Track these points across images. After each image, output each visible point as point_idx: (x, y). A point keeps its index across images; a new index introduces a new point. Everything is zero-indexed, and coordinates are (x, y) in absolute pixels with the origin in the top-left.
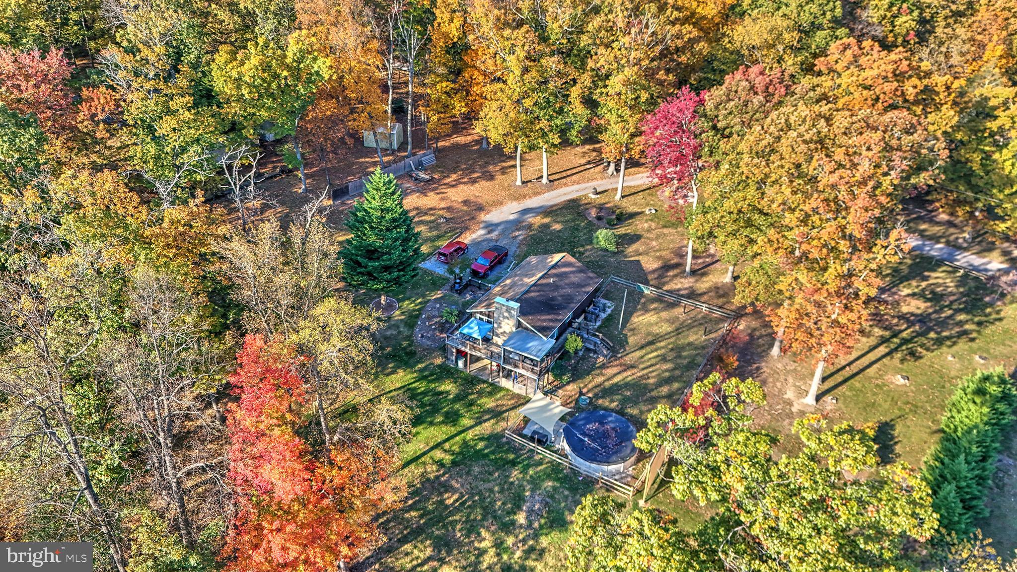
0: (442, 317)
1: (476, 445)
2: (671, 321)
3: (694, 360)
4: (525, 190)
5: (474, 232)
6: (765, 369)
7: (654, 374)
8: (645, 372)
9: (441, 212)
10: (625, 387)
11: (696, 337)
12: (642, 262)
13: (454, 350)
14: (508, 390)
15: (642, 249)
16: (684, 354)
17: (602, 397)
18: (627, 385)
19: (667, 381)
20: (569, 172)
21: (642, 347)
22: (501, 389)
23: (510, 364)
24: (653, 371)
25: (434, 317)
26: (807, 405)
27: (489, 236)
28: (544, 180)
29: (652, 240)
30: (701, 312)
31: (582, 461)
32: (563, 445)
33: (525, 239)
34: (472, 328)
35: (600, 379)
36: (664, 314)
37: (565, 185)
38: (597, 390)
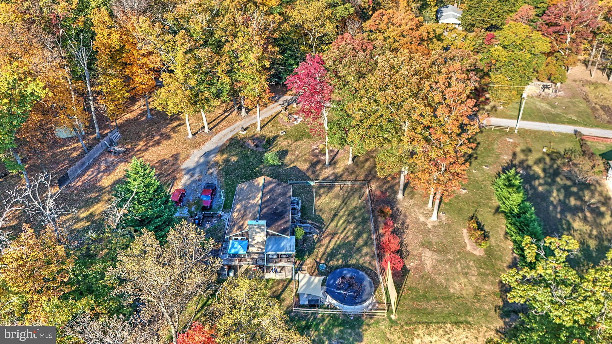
2: (337, 197)
3: (364, 217)
4: (198, 140)
5: (181, 179)
6: (401, 209)
7: (349, 233)
8: (344, 234)
10: (340, 248)
11: (355, 202)
12: (298, 166)
13: (226, 267)
14: (273, 279)
15: (293, 158)
16: (357, 215)
17: (331, 260)
18: (340, 247)
19: (358, 235)
20: (218, 121)
21: (332, 220)
22: (269, 280)
23: (272, 262)
24: (347, 232)
26: (434, 222)
27: (193, 178)
28: (206, 130)
29: (294, 151)
30: (348, 187)
31: (349, 307)
32: (330, 300)
33: (218, 173)
34: (236, 248)
35: (322, 249)
36: (330, 194)
37: (221, 130)
38: (325, 257)
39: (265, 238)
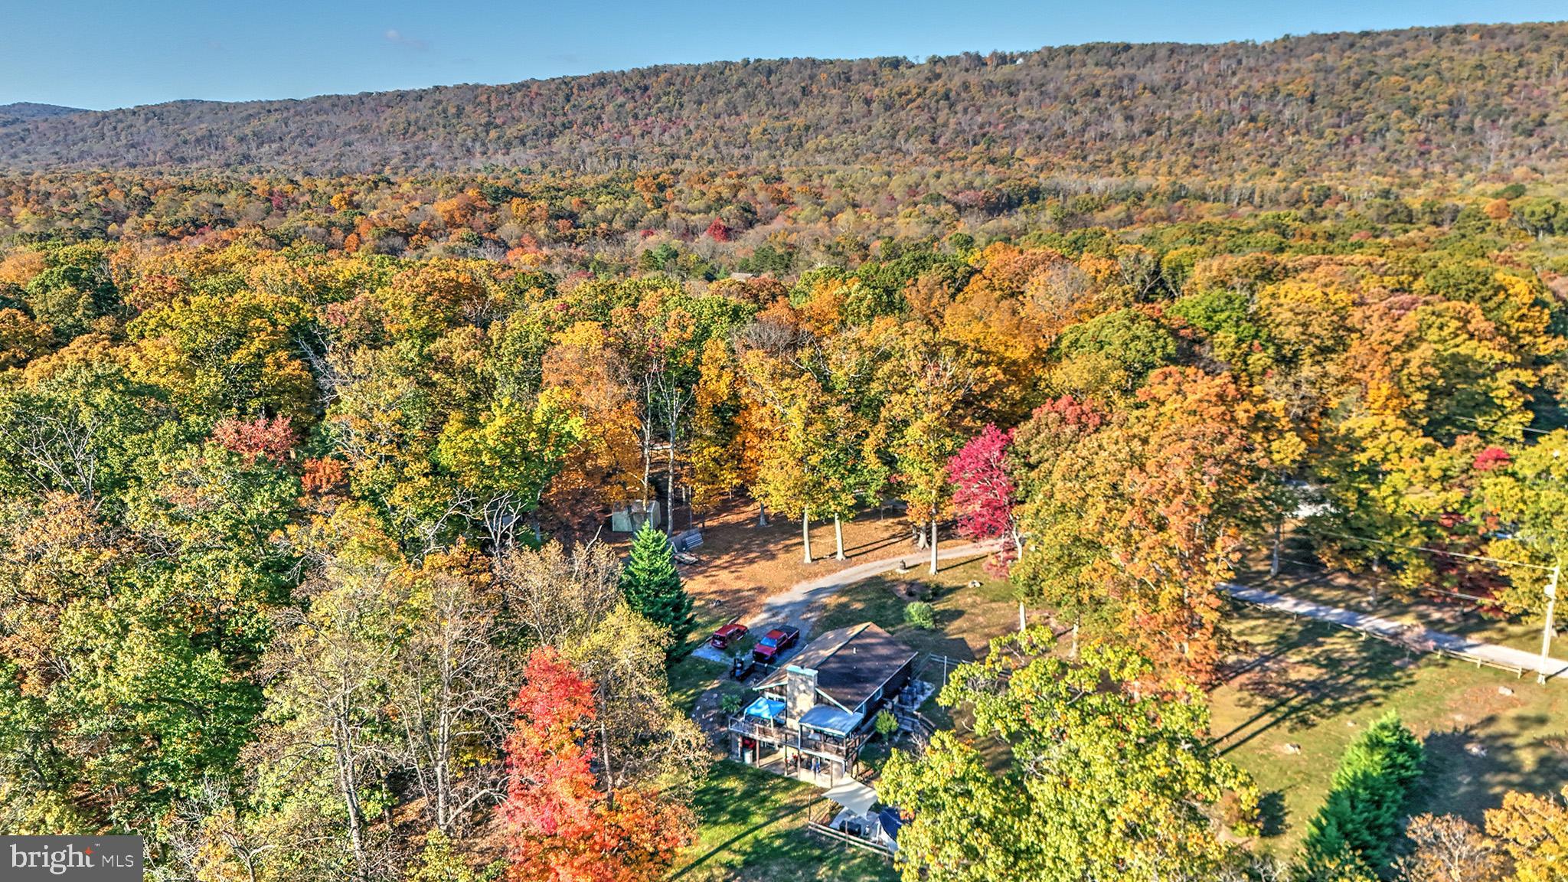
0: (721, 707)
1: (772, 843)
4: (816, 568)
5: (755, 615)
9: (712, 596)
12: (967, 640)
13: (739, 740)
14: (808, 784)
15: (965, 626)
20: (870, 548)
22: (799, 783)
23: (809, 747)
25: (711, 708)
27: (773, 620)
28: (840, 556)
29: (978, 615)
33: (819, 619)
34: (759, 709)
37: (866, 561)
39: (813, 706)
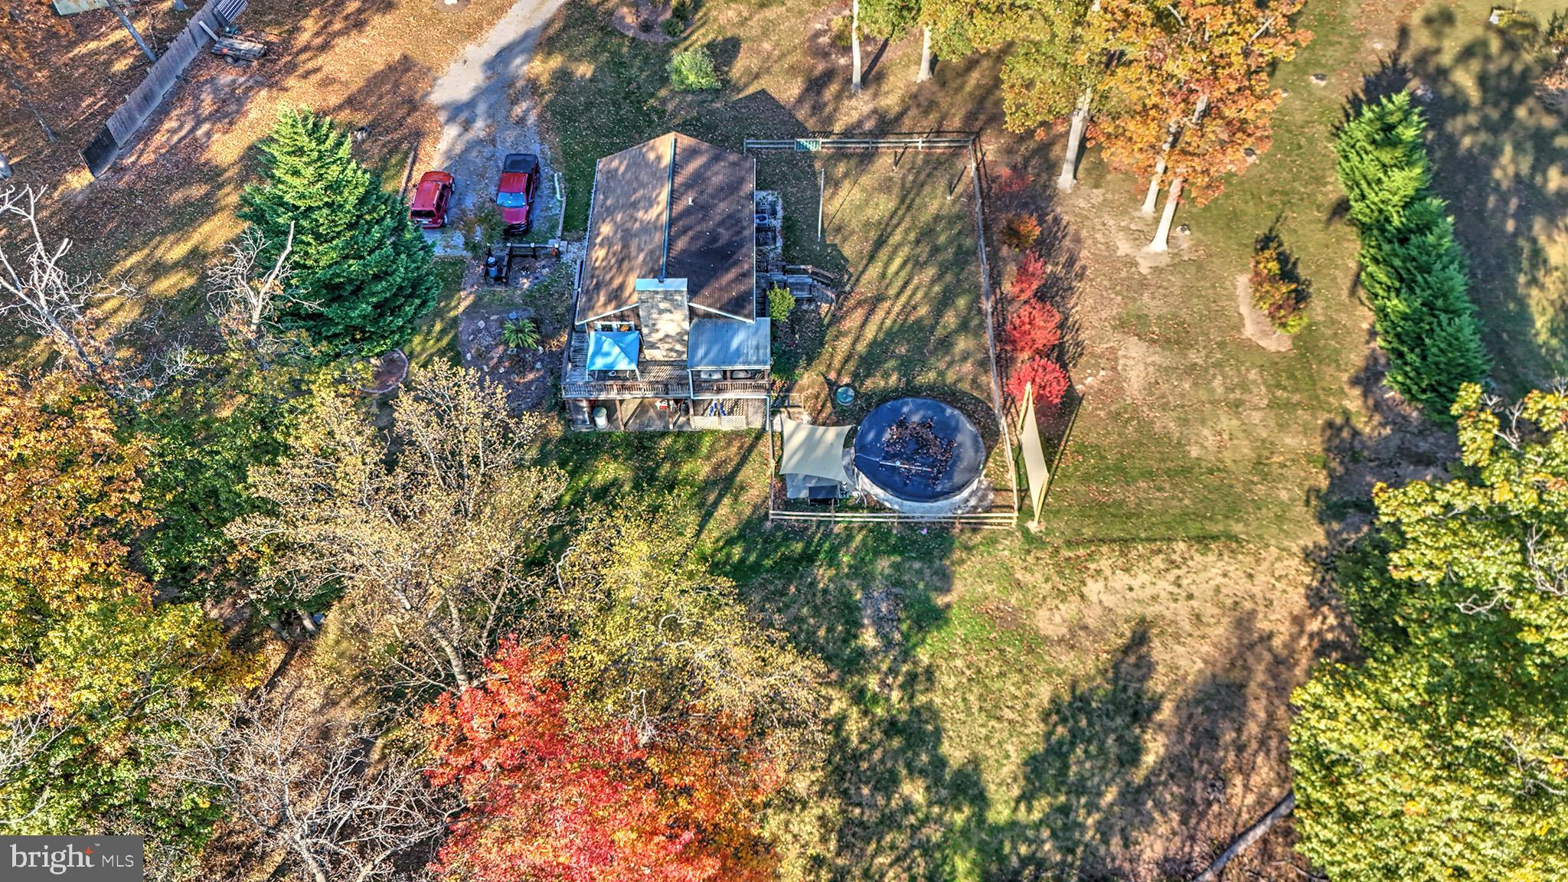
0: (506, 343)
1: (729, 556)
2: (886, 186)
3: (960, 246)
4: (473, 10)
5: (437, 140)
6: (1066, 218)
7: (919, 295)
8: (903, 299)
10: (892, 341)
11: (937, 202)
12: (771, 91)
13: (584, 404)
14: (713, 432)
15: (753, 64)
16: (942, 239)
17: (867, 376)
18: (892, 336)
19: (944, 302)
21: (872, 258)
22: (701, 434)
23: (709, 389)
24: (914, 294)
25: (489, 349)
26: (1157, 254)
27: (470, 136)
29: (758, 39)
30: (917, 153)
31: (917, 504)
32: (865, 485)
33: (541, 117)
34: (608, 354)
35: (844, 344)
36: (865, 180)
38: (851, 366)
39: (686, 326)
